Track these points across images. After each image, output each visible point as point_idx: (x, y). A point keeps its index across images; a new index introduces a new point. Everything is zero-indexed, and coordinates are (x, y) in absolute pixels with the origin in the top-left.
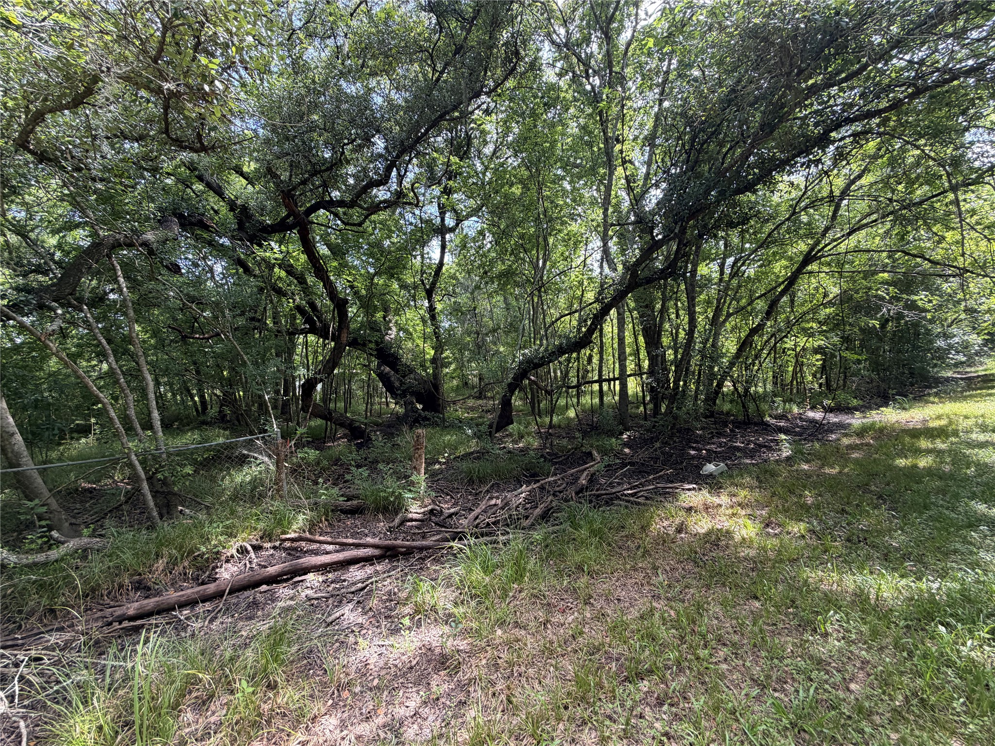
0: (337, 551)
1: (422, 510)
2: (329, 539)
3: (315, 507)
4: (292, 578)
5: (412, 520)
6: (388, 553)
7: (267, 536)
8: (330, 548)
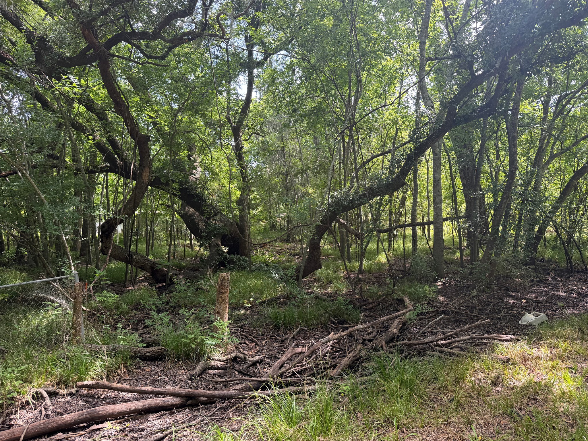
0: (136, 399)
1: (225, 358)
2: (128, 387)
3: (113, 353)
4: (89, 426)
5: (214, 368)
6: (189, 402)
7: (63, 382)
8: (128, 395)
